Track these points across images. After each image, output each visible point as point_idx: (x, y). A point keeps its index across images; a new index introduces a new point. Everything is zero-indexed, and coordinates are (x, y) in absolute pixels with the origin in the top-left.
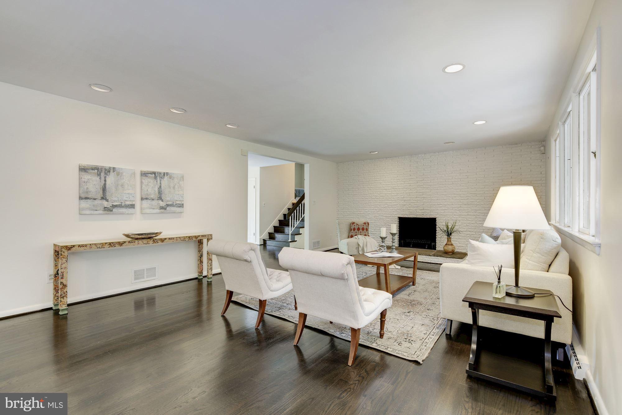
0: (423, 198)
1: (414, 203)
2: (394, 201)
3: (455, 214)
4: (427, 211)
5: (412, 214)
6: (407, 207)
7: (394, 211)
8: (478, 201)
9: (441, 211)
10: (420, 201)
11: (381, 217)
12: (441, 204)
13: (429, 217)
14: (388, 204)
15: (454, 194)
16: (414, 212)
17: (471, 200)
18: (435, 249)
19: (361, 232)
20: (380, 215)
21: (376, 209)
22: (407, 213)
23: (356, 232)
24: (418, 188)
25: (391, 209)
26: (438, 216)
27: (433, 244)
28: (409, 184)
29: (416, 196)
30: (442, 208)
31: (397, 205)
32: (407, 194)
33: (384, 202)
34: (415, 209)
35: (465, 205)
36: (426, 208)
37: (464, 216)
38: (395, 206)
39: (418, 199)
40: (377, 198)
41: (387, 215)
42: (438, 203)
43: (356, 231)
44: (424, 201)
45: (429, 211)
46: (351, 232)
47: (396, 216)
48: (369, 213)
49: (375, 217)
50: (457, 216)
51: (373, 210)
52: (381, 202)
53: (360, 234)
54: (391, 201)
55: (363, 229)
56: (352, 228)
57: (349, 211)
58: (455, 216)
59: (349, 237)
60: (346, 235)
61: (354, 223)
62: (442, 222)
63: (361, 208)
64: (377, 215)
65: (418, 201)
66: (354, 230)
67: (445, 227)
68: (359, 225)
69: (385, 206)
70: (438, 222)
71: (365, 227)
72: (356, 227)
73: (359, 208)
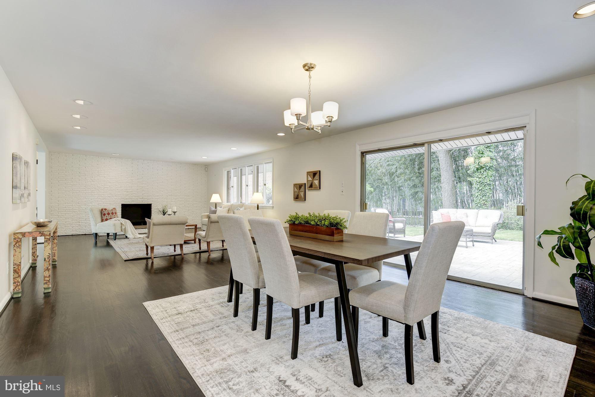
1: (136, 194)
2: (117, 192)
3: (164, 201)
5: (133, 202)
6: (129, 197)
7: (118, 199)
8: (177, 193)
9: (155, 199)
10: (140, 192)
11: (105, 204)
12: (155, 195)
13: (147, 204)
14: (112, 194)
15: (164, 189)
16: (135, 200)
17: (173, 193)
19: (114, 216)
22: (129, 201)
24: (139, 183)
25: (116, 198)
26: (153, 202)
29: (137, 189)
31: (121, 195)
32: (130, 187)
33: (108, 192)
34: (136, 198)
35: (170, 195)
36: (144, 198)
37: (168, 202)
38: (119, 196)
40: (101, 189)
41: (111, 203)
42: (153, 194)
44: (143, 192)
45: (147, 199)
46: (102, 217)
47: (120, 203)
48: (92, 201)
49: (99, 204)
50: (165, 203)
51: (97, 198)
52: (105, 192)
53: (110, 217)
54: (115, 192)
55: (112, 213)
56: (103, 213)
57: (66, 199)
58: (164, 203)
59: (102, 221)
60: (99, 219)
61: (105, 209)
62: (156, 207)
63: (83, 197)
64: (101, 203)
65: (138, 192)
66: (104, 215)
67: (162, 210)
68: (108, 211)
69: (109, 196)
70: (152, 206)
71: (114, 212)
72: (106, 212)
73: (80, 197)
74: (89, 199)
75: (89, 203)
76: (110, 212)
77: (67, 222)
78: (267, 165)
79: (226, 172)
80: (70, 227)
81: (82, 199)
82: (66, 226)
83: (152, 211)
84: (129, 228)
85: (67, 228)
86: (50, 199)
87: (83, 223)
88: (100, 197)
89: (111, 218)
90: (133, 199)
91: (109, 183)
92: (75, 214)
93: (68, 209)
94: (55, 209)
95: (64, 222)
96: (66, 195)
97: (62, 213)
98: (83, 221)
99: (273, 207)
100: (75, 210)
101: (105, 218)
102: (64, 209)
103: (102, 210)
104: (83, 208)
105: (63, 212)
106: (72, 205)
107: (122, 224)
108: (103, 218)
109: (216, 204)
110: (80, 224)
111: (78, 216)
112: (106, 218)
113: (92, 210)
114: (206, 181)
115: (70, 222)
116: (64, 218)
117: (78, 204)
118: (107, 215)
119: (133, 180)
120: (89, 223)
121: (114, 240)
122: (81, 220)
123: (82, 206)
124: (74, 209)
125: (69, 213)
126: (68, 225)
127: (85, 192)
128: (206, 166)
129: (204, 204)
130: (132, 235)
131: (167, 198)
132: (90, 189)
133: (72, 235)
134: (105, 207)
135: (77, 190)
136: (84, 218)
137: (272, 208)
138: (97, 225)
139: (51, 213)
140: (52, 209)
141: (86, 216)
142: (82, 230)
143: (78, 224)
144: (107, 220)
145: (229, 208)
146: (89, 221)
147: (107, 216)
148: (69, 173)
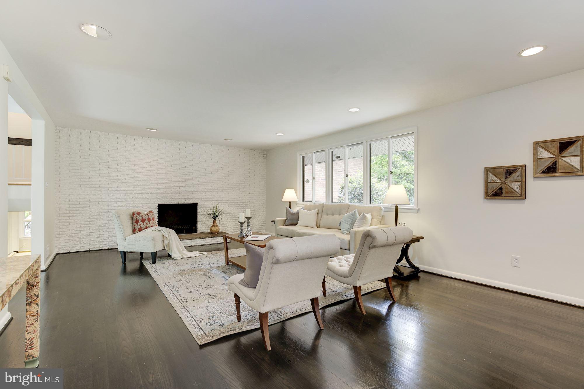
0: (185, 185)
1: (177, 190)
2: (153, 187)
3: (213, 199)
4: (190, 197)
5: (174, 201)
6: (169, 193)
7: (153, 197)
8: (230, 189)
9: (202, 197)
10: (182, 187)
11: (136, 205)
12: (202, 191)
13: (191, 203)
14: (146, 189)
15: (213, 182)
16: (176, 198)
17: (225, 188)
18: (196, 232)
19: (152, 223)
20: (134, 202)
21: (128, 196)
22: (169, 200)
23: (147, 224)
24: (181, 174)
25: (150, 195)
26: (199, 201)
27: (194, 228)
28: (171, 170)
29: (178, 182)
30: (203, 194)
31: (157, 191)
32: (169, 180)
33: (140, 187)
34: (178, 195)
35: (221, 192)
36: (188, 195)
37: (220, 201)
38: (155, 192)
39: (181, 185)
40: (131, 183)
41: (144, 202)
42: (200, 190)
43: (147, 222)
44: (186, 187)
45: (191, 197)
46: (133, 226)
47: (155, 202)
48: (118, 200)
49: (127, 205)
50: (215, 202)
51: (124, 196)
52: (135, 187)
53: (145, 226)
54: (149, 187)
55: (149, 220)
56: (135, 220)
57: (81, 197)
58: (213, 201)
59: (134, 231)
60: (130, 229)
61: (139, 213)
62: (203, 207)
63: (104, 194)
64: (130, 203)
65: (180, 187)
66: (137, 222)
67: (211, 211)
68: (142, 216)
69: (141, 192)
70: (199, 207)
71: (151, 217)
72: (139, 218)
73: (101, 195)
74: (114, 197)
75: (114, 202)
76: (146, 218)
77: (82, 232)
78: (394, 140)
79: (302, 157)
80: (87, 239)
81: (103, 197)
82: (81, 237)
83: (198, 214)
84: (174, 242)
85: (81, 240)
86: (58, 197)
87: (104, 233)
88: (129, 195)
89: (147, 228)
90: (174, 197)
91: (141, 174)
92: (93, 220)
93: (83, 212)
94: (65, 212)
95: (77, 232)
96: (81, 191)
97: (75, 218)
98: (105, 230)
99: (418, 210)
100: (93, 214)
101: (137, 227)
102: (78, 212)
103: (133, 214)
104: (105, 211)
105: (76, 216)
106: (89, 206)
107: (164, 236)
108: (135, 227)
109: (290, 204)
110: (101, 233)
111: (98, 222)
112: (139, 227)
113: (118, 215)
114: (265, 171)
115: (87, 232)
116: (77, 226)
117: (98, 205)
118: (140, 222)
119: (173, 170)
120: (114, 232)
121: (153, 263)
122: (102, 228)
123: (103, 208)
124: (92, 211)
125: (85, 217)
126: (84, 236)
127: (108, 186)
128: (265, 152)
129: (262, 203)
130: (177, 252)
131: (217, 195)
132: (115, 182)
133: (90, 251)
134: (137, 210)
135: (97, 184)
136: (106, 225)
137: (416, 211)
138: (127, 238)
139: (59, 218)
140: (60, 212)
141: (110, 222)
142: (104, 243)
143: (98, 234)
144: (140, 230)
145: (317, 210)
146: (113, 230)
147: (140, 224)
148: (85, 158)
